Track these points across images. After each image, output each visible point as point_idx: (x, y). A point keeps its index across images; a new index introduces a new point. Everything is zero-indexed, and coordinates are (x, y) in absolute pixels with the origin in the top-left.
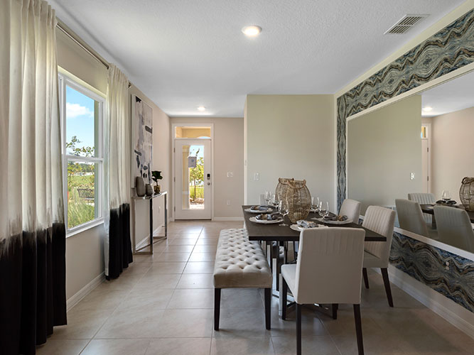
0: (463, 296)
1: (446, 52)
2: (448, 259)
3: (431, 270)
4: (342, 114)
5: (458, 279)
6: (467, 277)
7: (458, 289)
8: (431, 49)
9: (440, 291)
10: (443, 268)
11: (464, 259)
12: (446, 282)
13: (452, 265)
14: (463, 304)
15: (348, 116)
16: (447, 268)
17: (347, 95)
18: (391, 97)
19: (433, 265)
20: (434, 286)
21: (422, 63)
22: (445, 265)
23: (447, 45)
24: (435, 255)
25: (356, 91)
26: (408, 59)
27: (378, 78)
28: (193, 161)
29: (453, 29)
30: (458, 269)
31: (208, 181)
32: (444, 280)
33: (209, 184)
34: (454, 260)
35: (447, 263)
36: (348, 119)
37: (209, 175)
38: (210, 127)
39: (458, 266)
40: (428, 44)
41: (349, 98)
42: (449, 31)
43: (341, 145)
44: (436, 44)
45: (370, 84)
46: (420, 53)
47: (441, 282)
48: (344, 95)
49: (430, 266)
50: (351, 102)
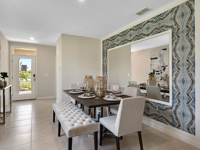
0: (164, 119)
1: (156, 25)
2: (157, 106)
3: (150, 111)
4: (105, 48)
5: (162, 113)
6: (165, 112)
7: (162, 117)
8: (150, 23)
9: (154, 119)
10: (155, 109)
11: (164, 105)
12: (156, 115)
13: (159, 108)
14: (164, 122)
15: (108, 49)
16: (157, 109)
17: (108, 40)
18: (131, 42)
19: (150, 109)
20: (151, 117)
21: (146, 29)
22: (156, 108)
23: (157, 23)
24: (152, 105)
25: (113, 38)
26: (139, 27)
27: (124, 33)
28: (24, 67)
29: (159, 17)
30: (162, 109)
31: (34, 78)
32: (156, 114)
33: (34, 80)
34: (160, 106)
35: (157, 107)
36: (108, 50)
37: (34, 75)
38: (34, 50)
39: (162, 108)
40: (148, 22)
41: (109, 41)
42: (158, 17)
43: (105, 61)
44: (152, 22)
45: (120, 36)
46: (144, 25)
47: (154, 115)
48: (106, 40)
49: (149, 109)
50: (110, 43)
